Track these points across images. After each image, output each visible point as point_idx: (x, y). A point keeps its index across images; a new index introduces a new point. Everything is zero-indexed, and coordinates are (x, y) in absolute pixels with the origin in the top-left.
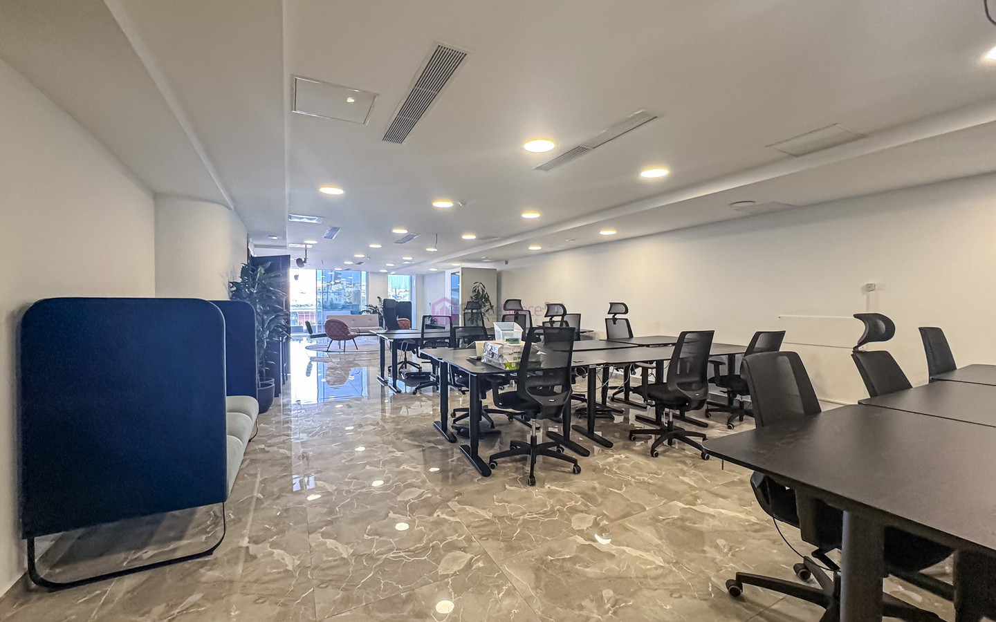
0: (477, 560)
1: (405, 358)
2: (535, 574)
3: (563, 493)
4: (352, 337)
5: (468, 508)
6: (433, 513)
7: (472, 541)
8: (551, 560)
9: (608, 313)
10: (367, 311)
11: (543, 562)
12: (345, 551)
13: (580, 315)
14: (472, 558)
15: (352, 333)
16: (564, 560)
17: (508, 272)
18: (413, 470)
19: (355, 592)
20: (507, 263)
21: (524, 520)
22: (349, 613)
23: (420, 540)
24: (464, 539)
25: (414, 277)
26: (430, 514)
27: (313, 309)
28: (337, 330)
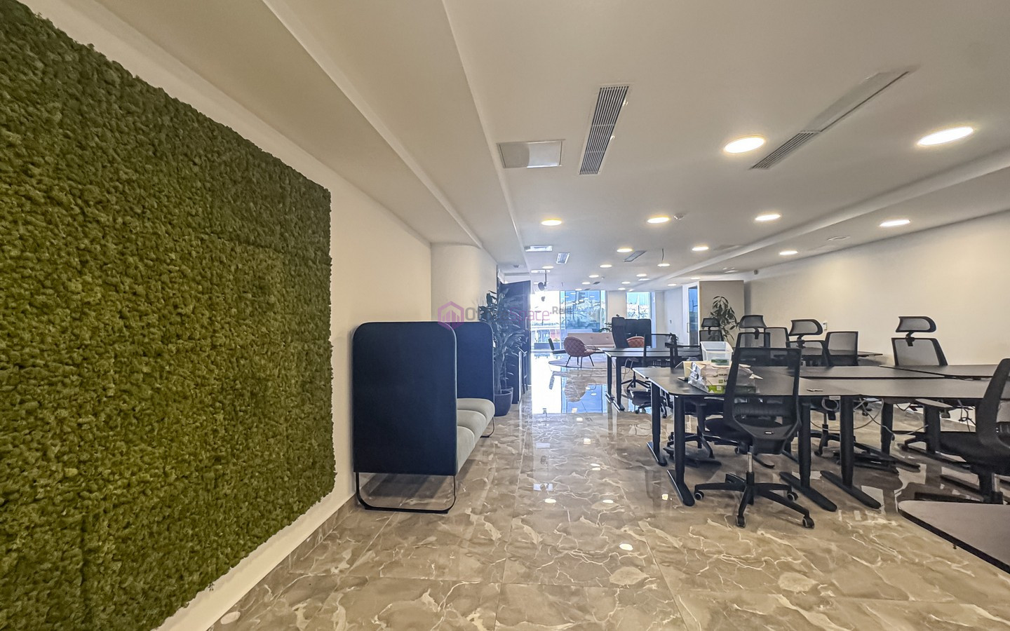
0: (652, 582)
1: (634, 377)
2: (712, 616)
3: (780, 545)
4: (589, 354)
5: (657, 531)
6: (621, 527)
7: (652, 563)
8: (737, 610)
9: (898, 331)
10: (607, 329)
11: (726, 608)
12: (536, 539)
13: (857, 333)
14: (646, 579)
15: (588, 350)
16: (754, 614)
17: (760, 284)
18: (614, 484)
19: (536, 572)
20: (756, 272)
21: (718, 560)
22: (526, 586)
23: (602, 547)
24: (644, 559)
25: (654, 294)
26: (619, 528)
27: (557, 327)
28: (575, 348)
